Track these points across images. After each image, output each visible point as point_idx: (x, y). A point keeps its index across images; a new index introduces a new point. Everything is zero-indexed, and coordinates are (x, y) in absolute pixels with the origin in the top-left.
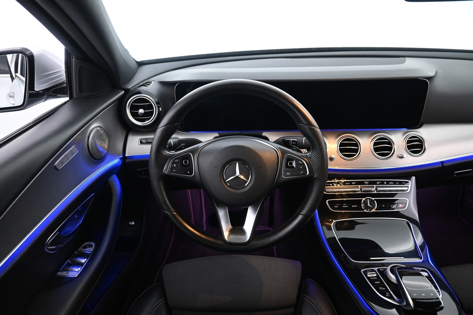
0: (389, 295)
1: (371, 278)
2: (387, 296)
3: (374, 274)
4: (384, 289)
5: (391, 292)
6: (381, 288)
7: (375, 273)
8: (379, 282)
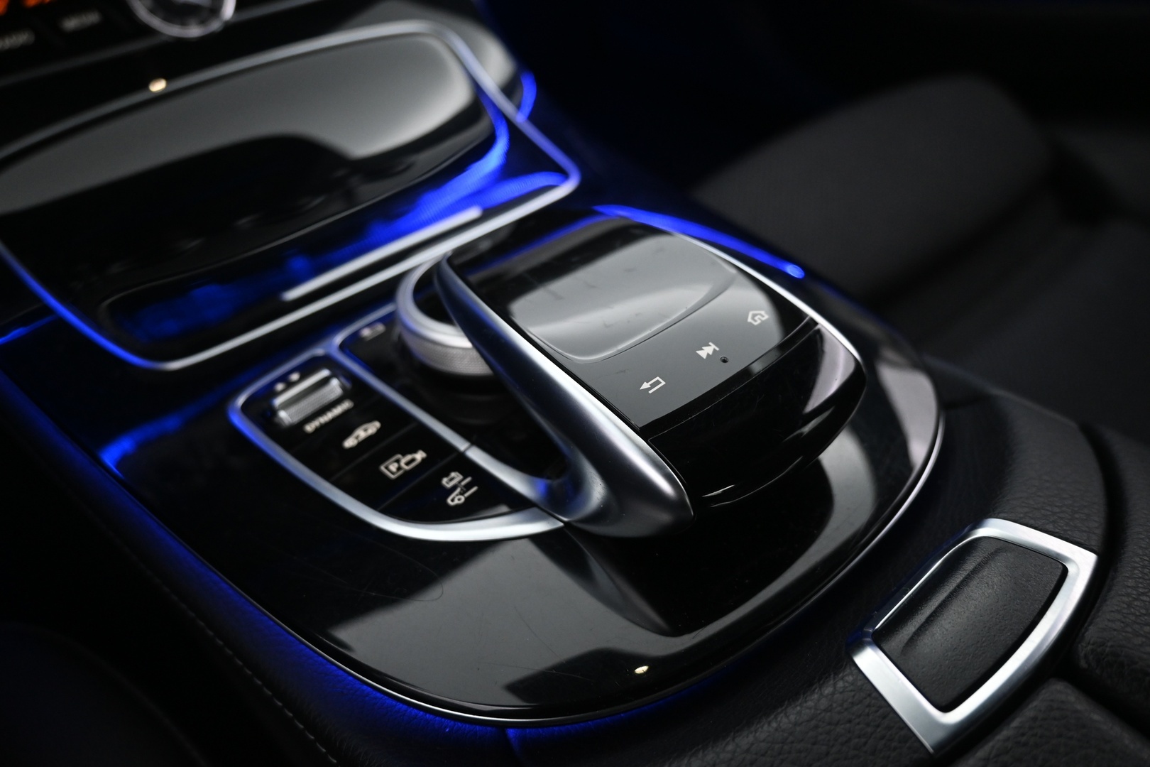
0: (468, 487)
1: (310, 428)
2: (455, 500)
3: (325, 382)
4: (420, 456)
5: (477, 456)
6: (393, 467)
7: (325, 373)
8: (373, 428)
